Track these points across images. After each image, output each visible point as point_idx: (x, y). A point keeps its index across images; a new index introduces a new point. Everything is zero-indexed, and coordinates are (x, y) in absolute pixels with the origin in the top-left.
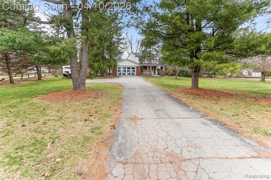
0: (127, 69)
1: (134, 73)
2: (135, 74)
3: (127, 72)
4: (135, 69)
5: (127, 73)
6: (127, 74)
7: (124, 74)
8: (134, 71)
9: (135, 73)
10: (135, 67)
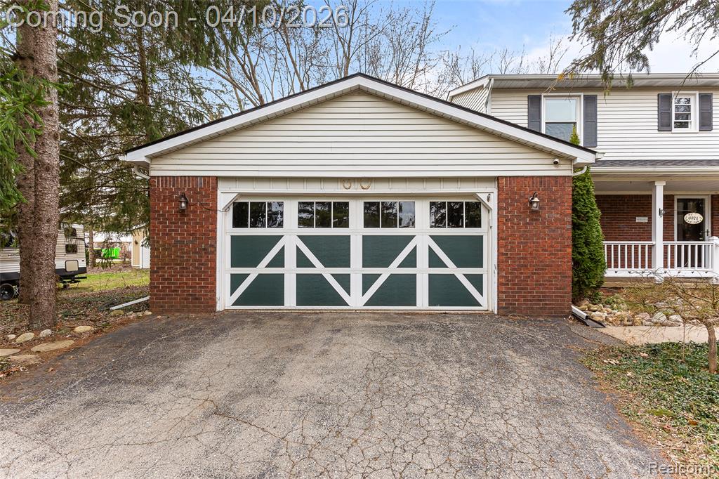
0: (356, 230)
1: (460, 273)
2: (488, 300)
3: (356, 269)
4: (475, 222)
5: (368, 281)
6: (356, 299)
7: (313, 291)
8: (469, 253)
9: (477, 281)
10: (489, 196)
